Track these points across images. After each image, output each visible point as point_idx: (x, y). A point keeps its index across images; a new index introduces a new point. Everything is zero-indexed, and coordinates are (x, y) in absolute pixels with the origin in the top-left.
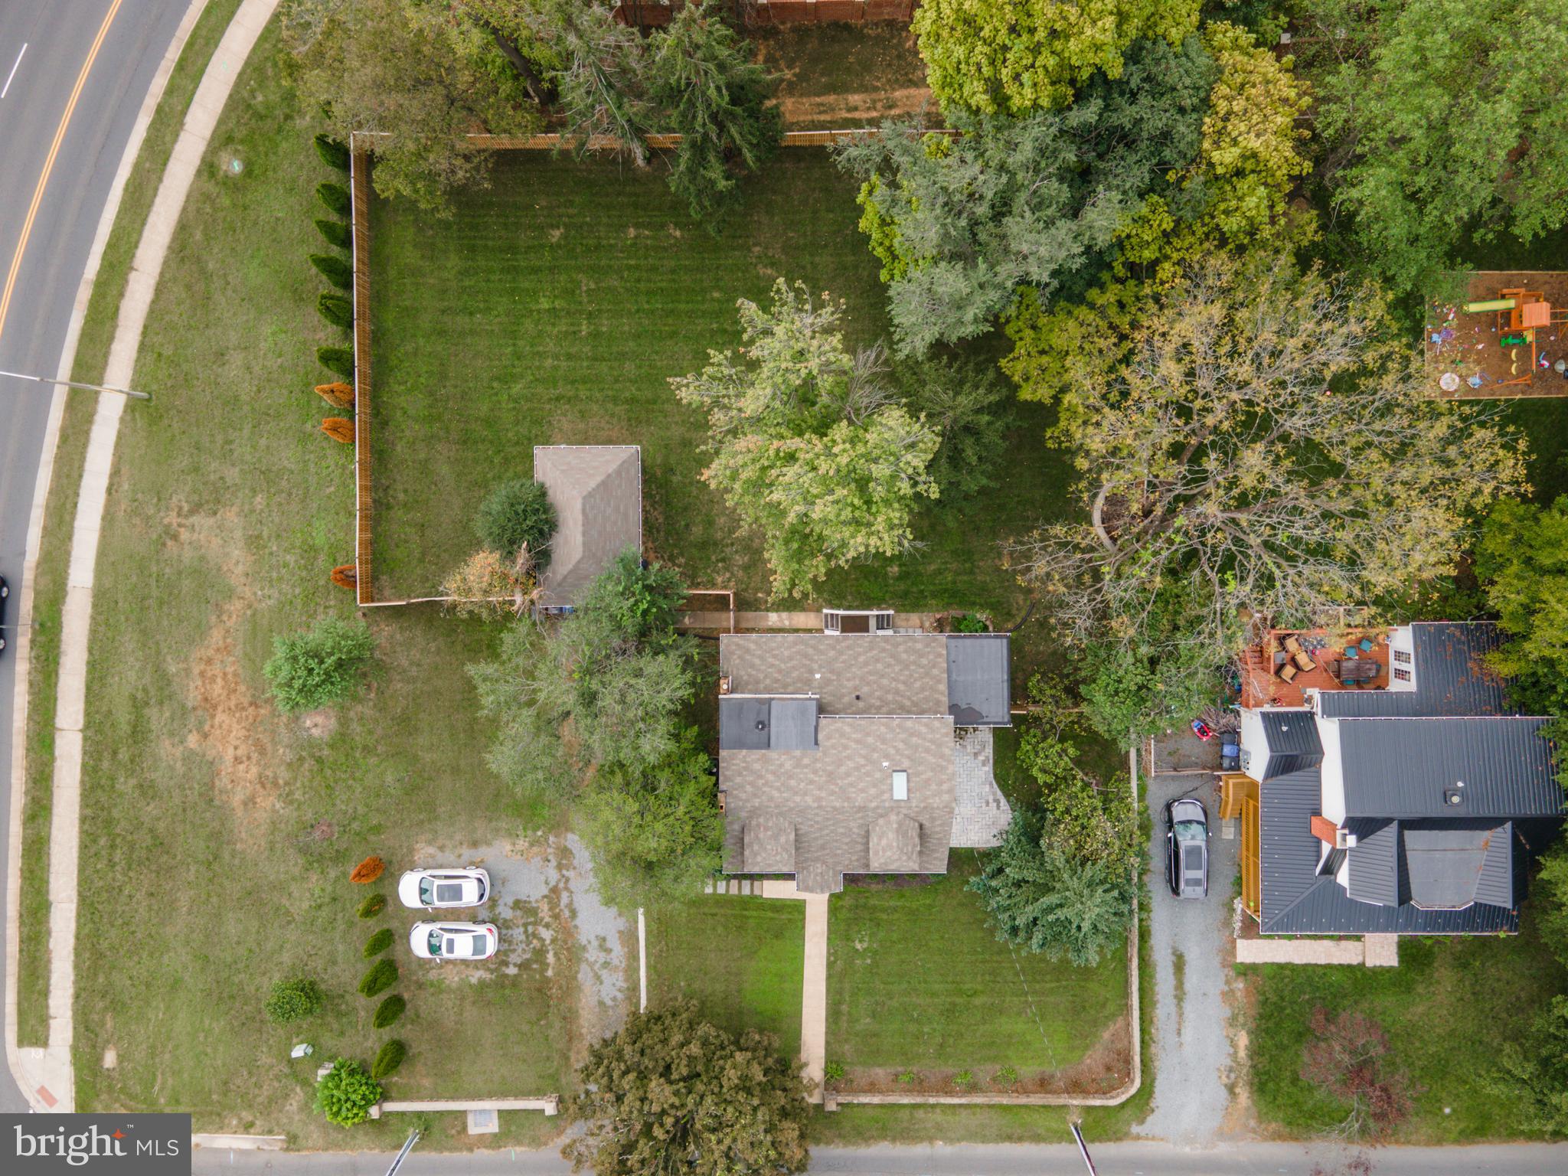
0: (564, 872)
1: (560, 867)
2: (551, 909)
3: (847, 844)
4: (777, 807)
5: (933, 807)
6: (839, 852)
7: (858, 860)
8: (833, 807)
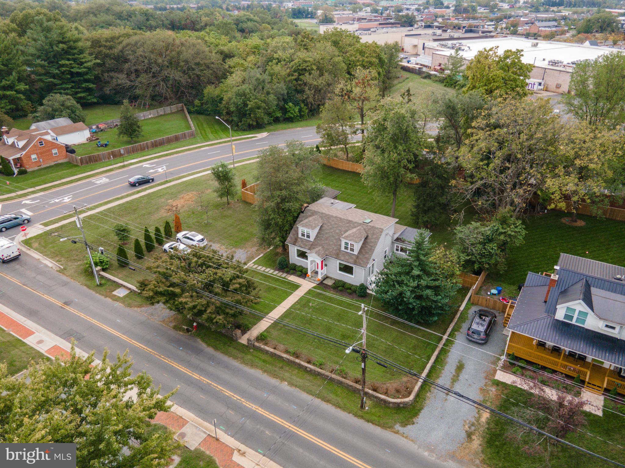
3: (336, 239)
4: (322, 213)
5: (376, 228)
6: (331, 243)
7: (336, 250)
8: (340, 218)
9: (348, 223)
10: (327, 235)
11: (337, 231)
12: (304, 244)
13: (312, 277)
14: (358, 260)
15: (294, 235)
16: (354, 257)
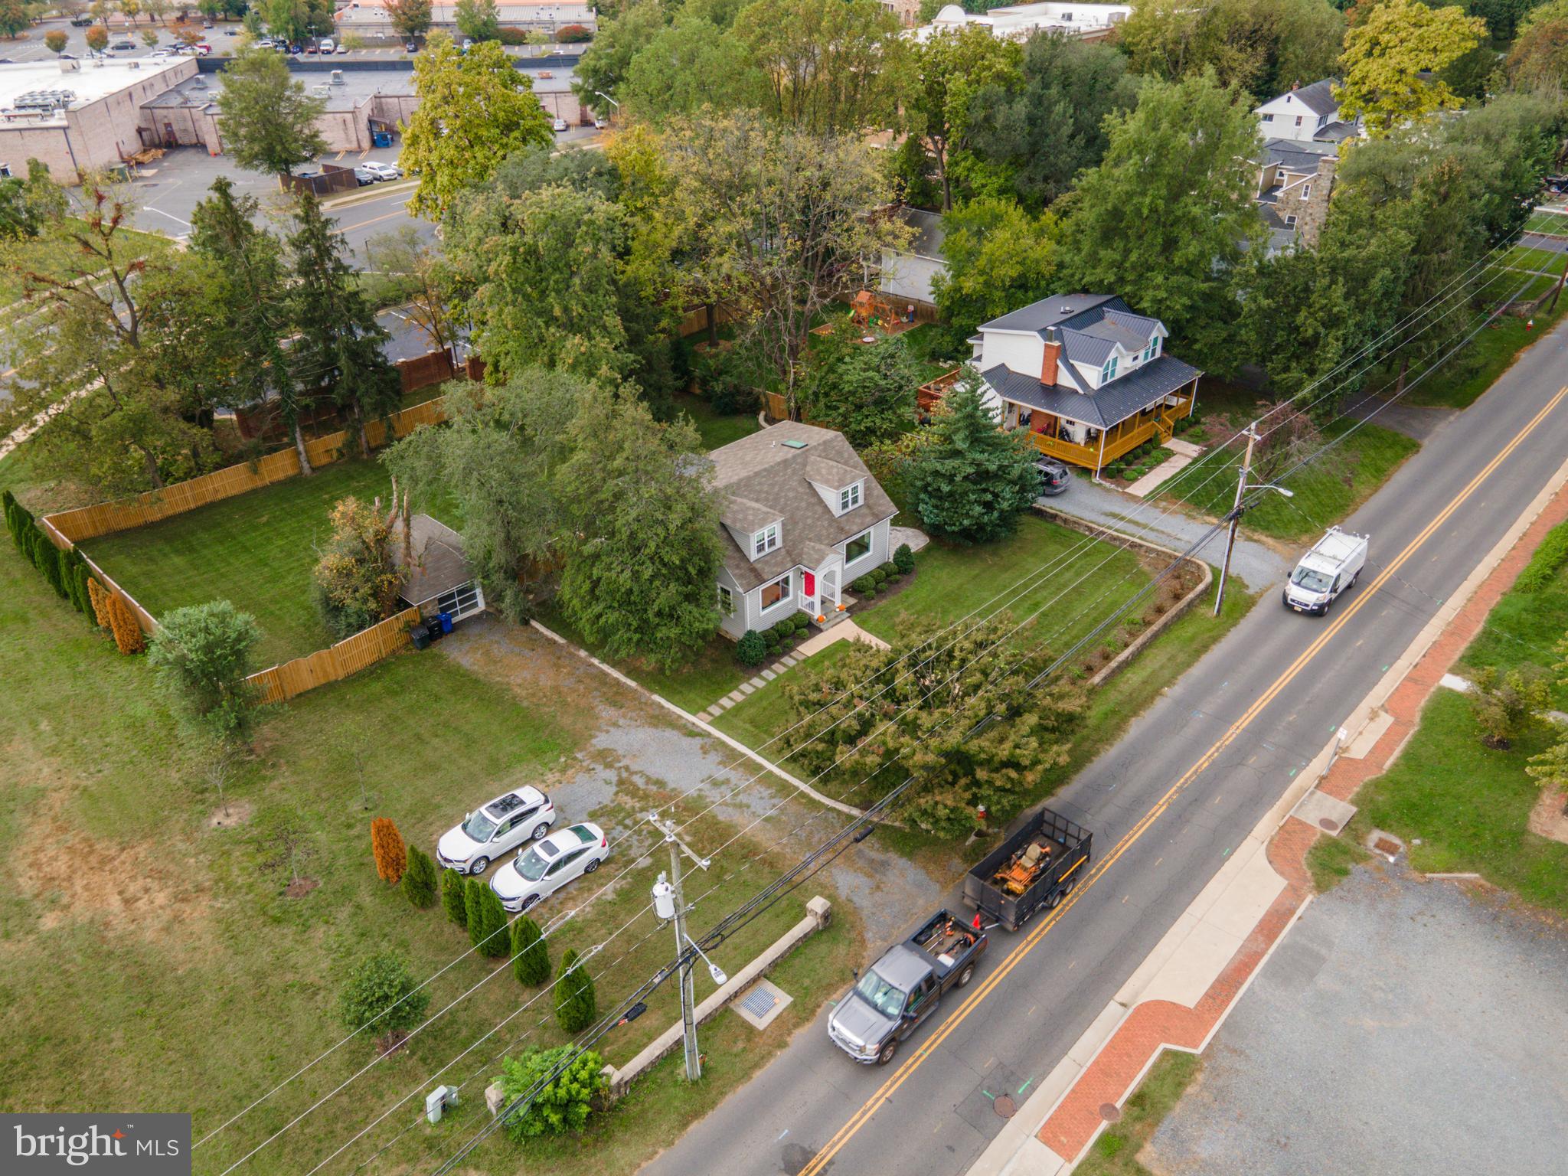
0: (617, 765)
1: (609, 766)
2: (633, 797)
3: (807, 509)
4: (726, 487)
5: (829, 441)
7: (830, 525)
9: (786, 468)
13: (826, 616)
14: (875, 511)
15: (737, 567)
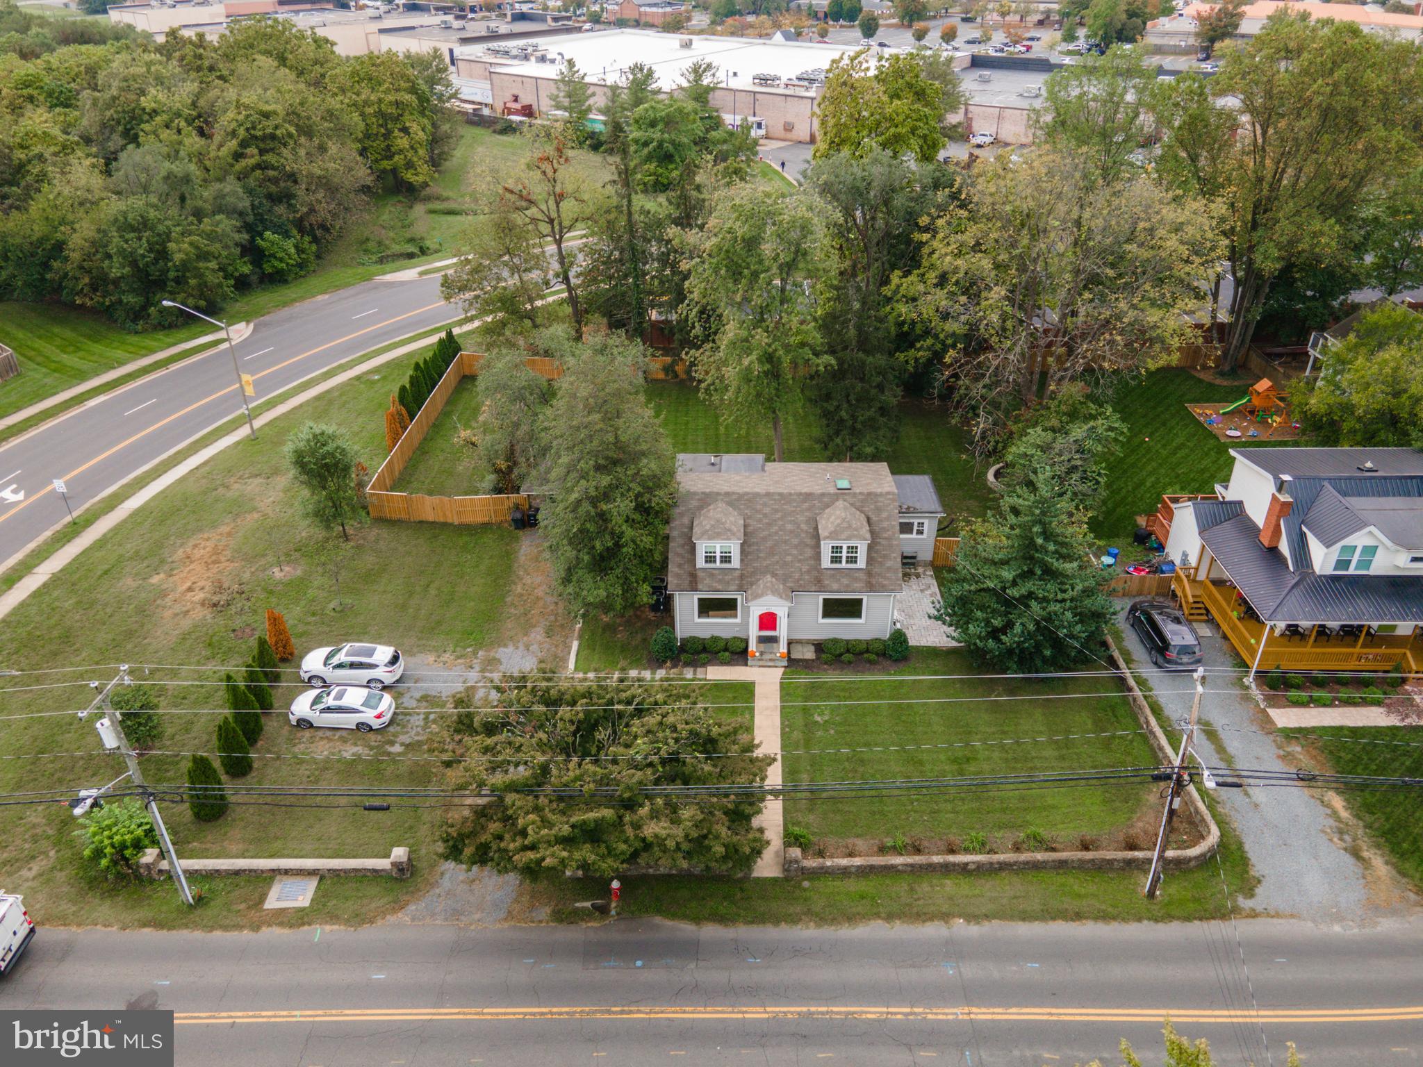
1: (483, 671)
3: (796, 547)
4: (727, 494)
5: (876, 495)
6: (789, 558)
7: (808, 572)
8: (780, 494)
9: (804, 501)
10: (769, 544)
11: (789, 527)
12: (720, 581)
13: (762, 653)
14: (874, 581)
15: (680, 566)
16: (862, 575)
